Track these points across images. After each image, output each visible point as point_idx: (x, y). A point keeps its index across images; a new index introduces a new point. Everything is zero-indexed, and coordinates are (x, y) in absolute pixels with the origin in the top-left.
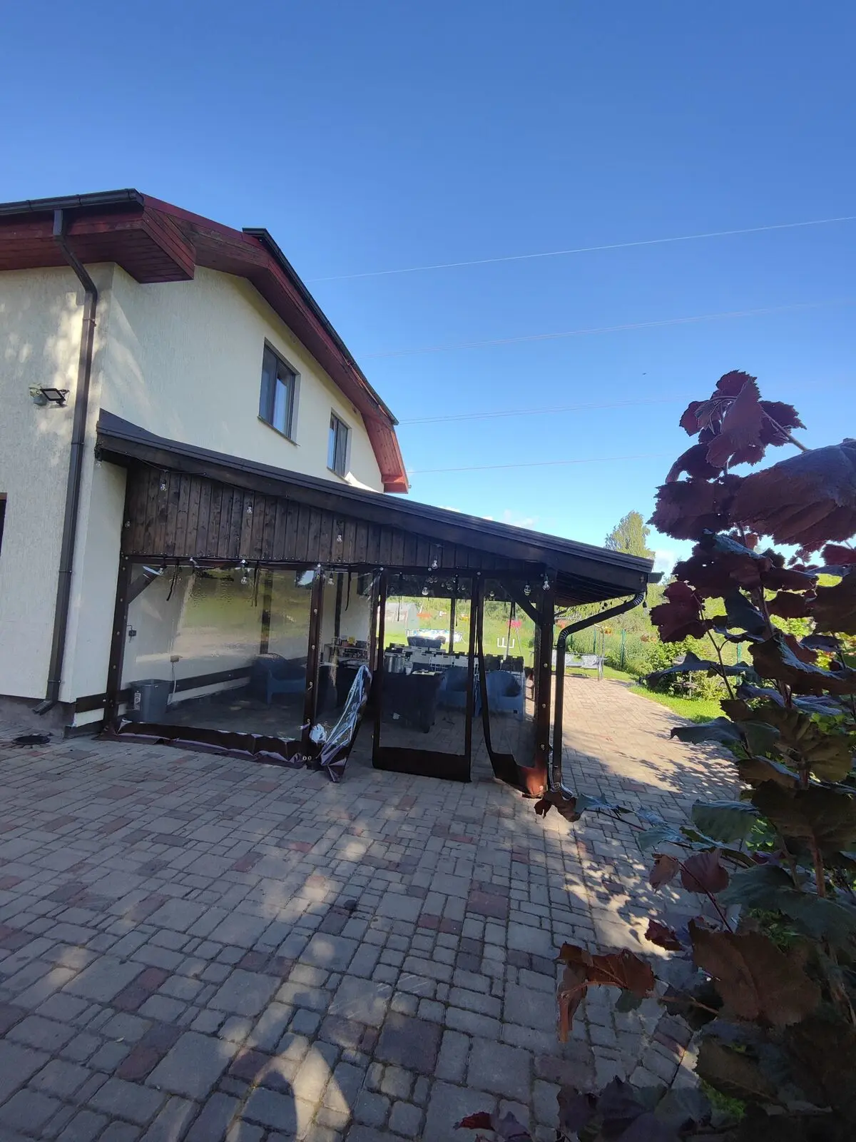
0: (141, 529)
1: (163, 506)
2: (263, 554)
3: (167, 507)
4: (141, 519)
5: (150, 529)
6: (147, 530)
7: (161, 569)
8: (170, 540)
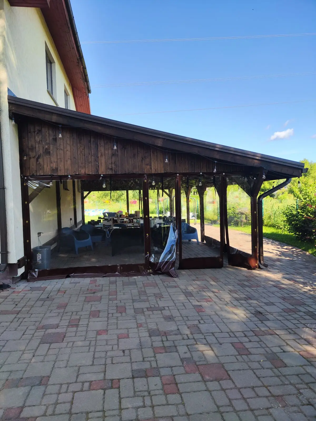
0: (33, 161)
1: (46, 147)
2: (113, 171)
3: (49, 147)
4: (32, 154)
5: (40, 160)
6: (37, 160)
7: (51, 183)
8: (54, 166)
